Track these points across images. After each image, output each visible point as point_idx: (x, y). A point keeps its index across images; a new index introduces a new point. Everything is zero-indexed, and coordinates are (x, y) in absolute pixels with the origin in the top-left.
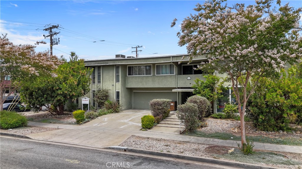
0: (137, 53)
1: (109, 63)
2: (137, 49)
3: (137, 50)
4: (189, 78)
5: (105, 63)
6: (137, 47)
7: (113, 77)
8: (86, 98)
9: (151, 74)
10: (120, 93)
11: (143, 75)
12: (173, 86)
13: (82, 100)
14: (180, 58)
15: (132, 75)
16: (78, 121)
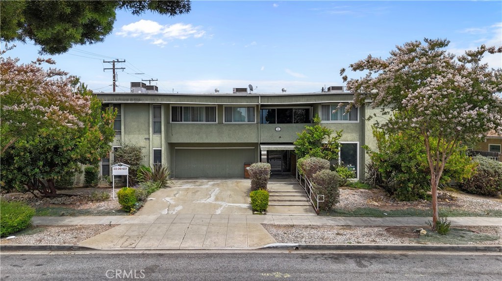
1: (143, 100)
2: (114, 65)
3: (114, 67)
4: (278, 129)
5: (135, 100)
6: (114, 62)
7: (147, 125)
8: (122, 165)
9: (215, 121)
10: (163, 152)
11: (200, 121)
12: (253, 140)
13: (113, 169)
14: (273, 99)
15: (179, 121)
16: (127, 207)
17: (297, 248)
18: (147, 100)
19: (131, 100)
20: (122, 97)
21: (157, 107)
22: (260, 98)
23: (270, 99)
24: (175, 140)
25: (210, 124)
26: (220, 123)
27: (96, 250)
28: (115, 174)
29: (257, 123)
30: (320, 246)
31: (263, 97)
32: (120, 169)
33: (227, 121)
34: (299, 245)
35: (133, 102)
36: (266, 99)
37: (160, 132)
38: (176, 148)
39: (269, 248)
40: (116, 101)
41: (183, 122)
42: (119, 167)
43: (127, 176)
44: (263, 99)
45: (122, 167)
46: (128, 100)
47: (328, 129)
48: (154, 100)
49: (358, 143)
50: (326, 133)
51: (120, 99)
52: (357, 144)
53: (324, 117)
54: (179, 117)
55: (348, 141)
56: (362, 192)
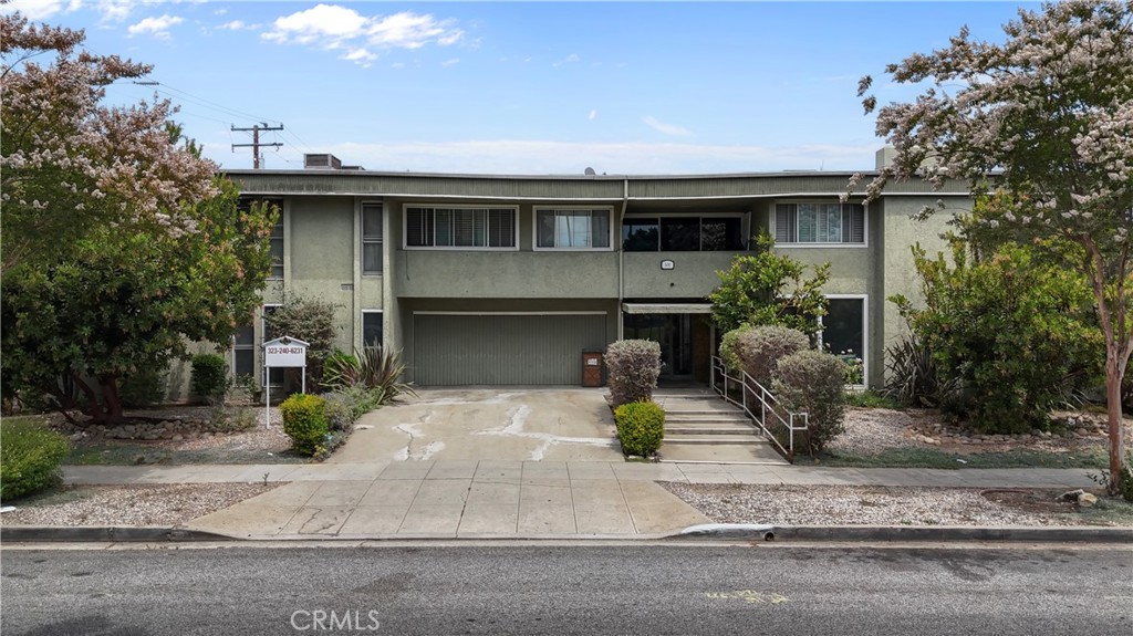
0: (256, 154)
2: (256, 136)
3: (256, 140)
4: (668, 265)
5: (318, 188)
6: (256, 129)
7: (347, 251)
8: (290, 341)
9: (514, 245)
10: (386, 319)
11: (476, 245)
12: (608, 292)
13: (267, 350)
14: (659, 187)
15: (424, 245)
16: (305, 444)
17: (770, 536)
18: (348, 190)
19: (310, 188)
20: (287, 182)
21: (373, 207)
22: (626, 183)
23: (650, 188)
24: (415, 290)
25: (501, 253)
26: (526, 249)
27: (234, 539)
28: (273, 365)
29: (616, 250)
30: (831, 529)
31: (634, 182)
32: (285, 351)
33: (543, 246)
34: (776, 528)
35: (315, 193)
36: (641, 188)
37: (380, 269)
38: (415, 313)
39: (696, 535)
40: (273, 189)
41: (435, 248)
42: (283, 346)
43: (301, 368)
44: (634, 189)
45: (290, 346)
46: (301, 189)
47: (793, 261)
48: (365, 188)
49: (865, 297)
50: (789, 271)
51: (281, 187)
52: (861, 300)
53: (783, 234)
54: (424, 236)
55: (839, 293)
56: (883, 415)
